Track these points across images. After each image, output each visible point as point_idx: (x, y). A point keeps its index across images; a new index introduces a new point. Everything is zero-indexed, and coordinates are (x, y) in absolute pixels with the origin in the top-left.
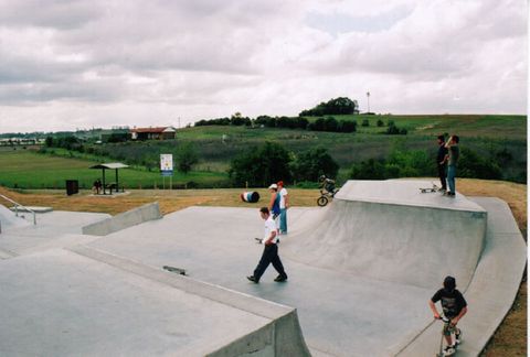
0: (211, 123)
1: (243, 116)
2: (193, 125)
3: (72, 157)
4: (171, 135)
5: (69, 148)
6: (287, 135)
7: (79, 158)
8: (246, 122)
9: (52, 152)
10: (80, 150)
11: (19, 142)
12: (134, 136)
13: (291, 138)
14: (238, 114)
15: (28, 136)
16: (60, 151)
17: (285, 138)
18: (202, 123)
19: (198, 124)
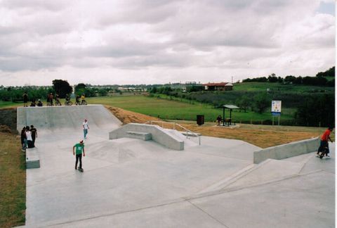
0: (254, 80)
1: (277, 76)
2: (241, 81)
3: (171, 100)
4: (230, 88)
5: (168, 95)
6: (313, 90)
7: (176, 100)
8: (280, 80)
9: (158, 97)
10: (176, 95)
11: (133, 90)
12: (206, 88)
13: (316, 91)
14: (273, 75)
15: (137, 86)
16: (163, 96)
17: (312, 92)
18: (248, 81)
19: (244, 81)
